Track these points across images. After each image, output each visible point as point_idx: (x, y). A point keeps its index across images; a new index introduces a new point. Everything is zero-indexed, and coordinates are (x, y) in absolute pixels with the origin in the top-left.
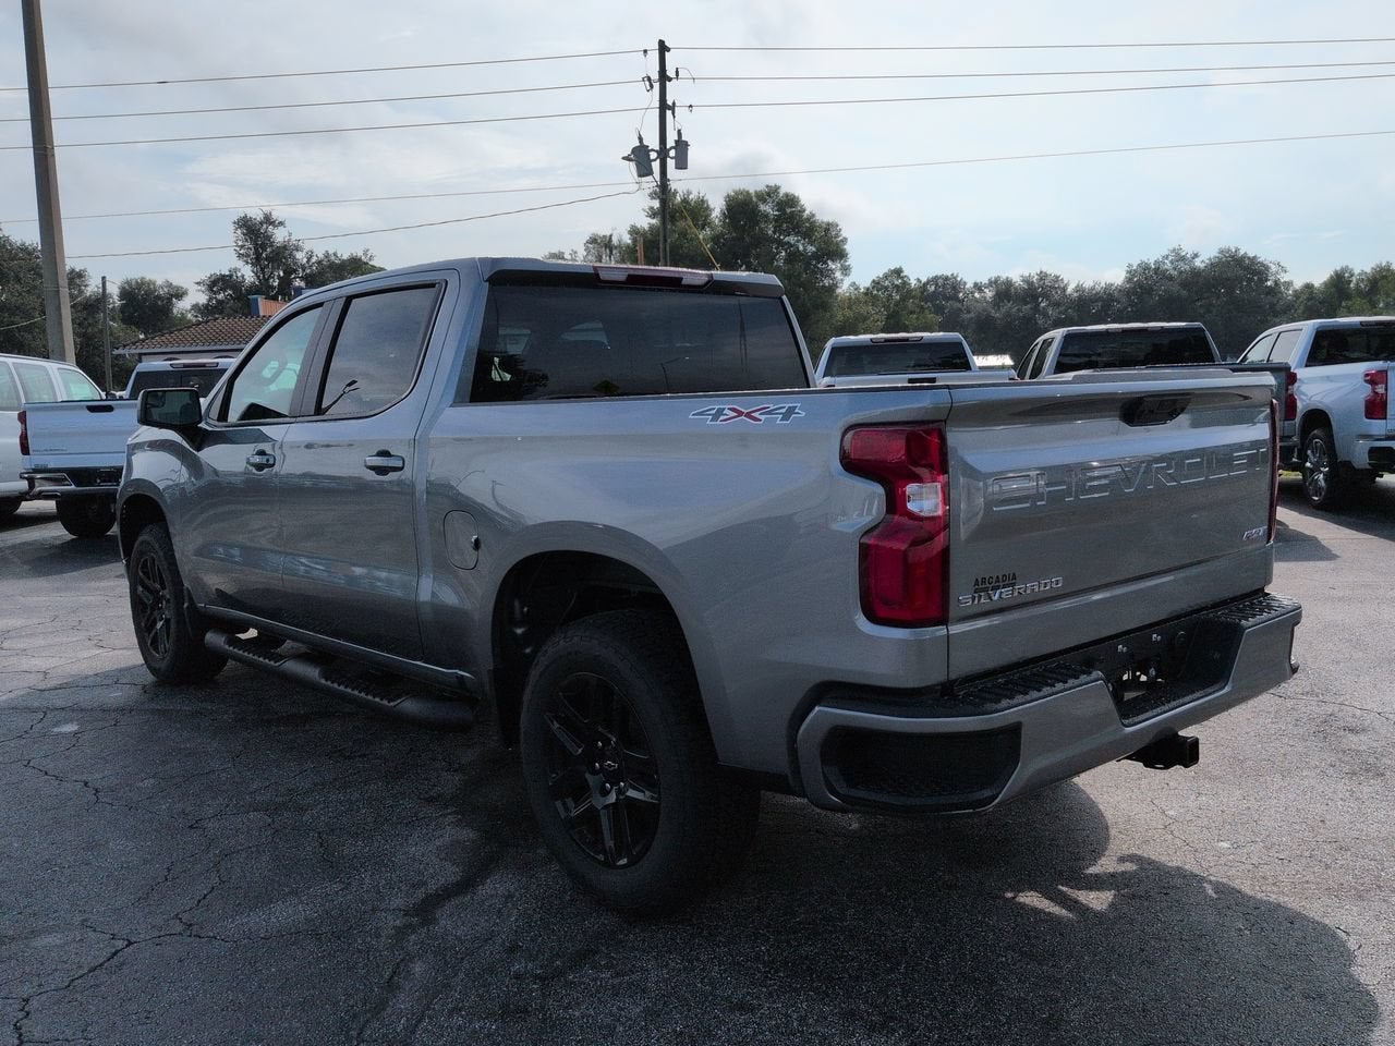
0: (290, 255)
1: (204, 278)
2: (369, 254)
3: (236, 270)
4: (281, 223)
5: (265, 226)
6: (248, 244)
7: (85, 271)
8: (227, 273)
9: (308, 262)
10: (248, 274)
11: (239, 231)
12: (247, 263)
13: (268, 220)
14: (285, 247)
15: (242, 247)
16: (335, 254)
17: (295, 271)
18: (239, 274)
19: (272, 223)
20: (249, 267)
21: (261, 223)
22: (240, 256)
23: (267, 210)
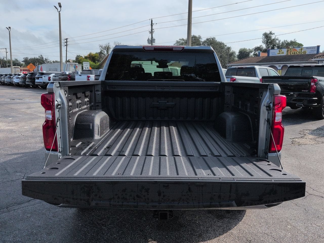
0: (275, 41)
1: (254, 48)
2: (295, 40)
3: (262, 45)
4: (274, 34)
5: (270, 35)
6: (265, 39)
7: (230, 47)
8: (259, 46)
9: (279, 43)
10: (264, 46)
11: (264, 36)
12: (264, 44)
13: (271, 33)
14: (274, 39)
15: (264, 40)
16: (286, 41)
17: (275, 45)
18: (262, 47)
19: (271, 34)
20: (265, 45)
21: (269, 34)
22: (263, 42)
23: (271, 31)
